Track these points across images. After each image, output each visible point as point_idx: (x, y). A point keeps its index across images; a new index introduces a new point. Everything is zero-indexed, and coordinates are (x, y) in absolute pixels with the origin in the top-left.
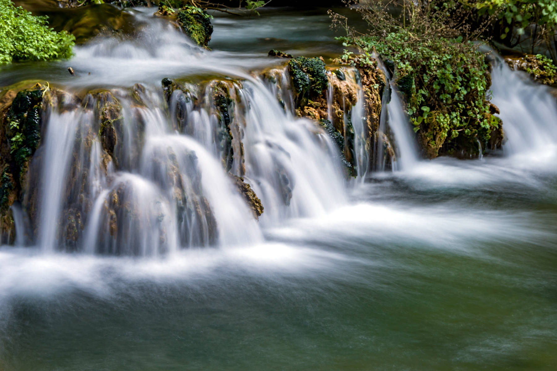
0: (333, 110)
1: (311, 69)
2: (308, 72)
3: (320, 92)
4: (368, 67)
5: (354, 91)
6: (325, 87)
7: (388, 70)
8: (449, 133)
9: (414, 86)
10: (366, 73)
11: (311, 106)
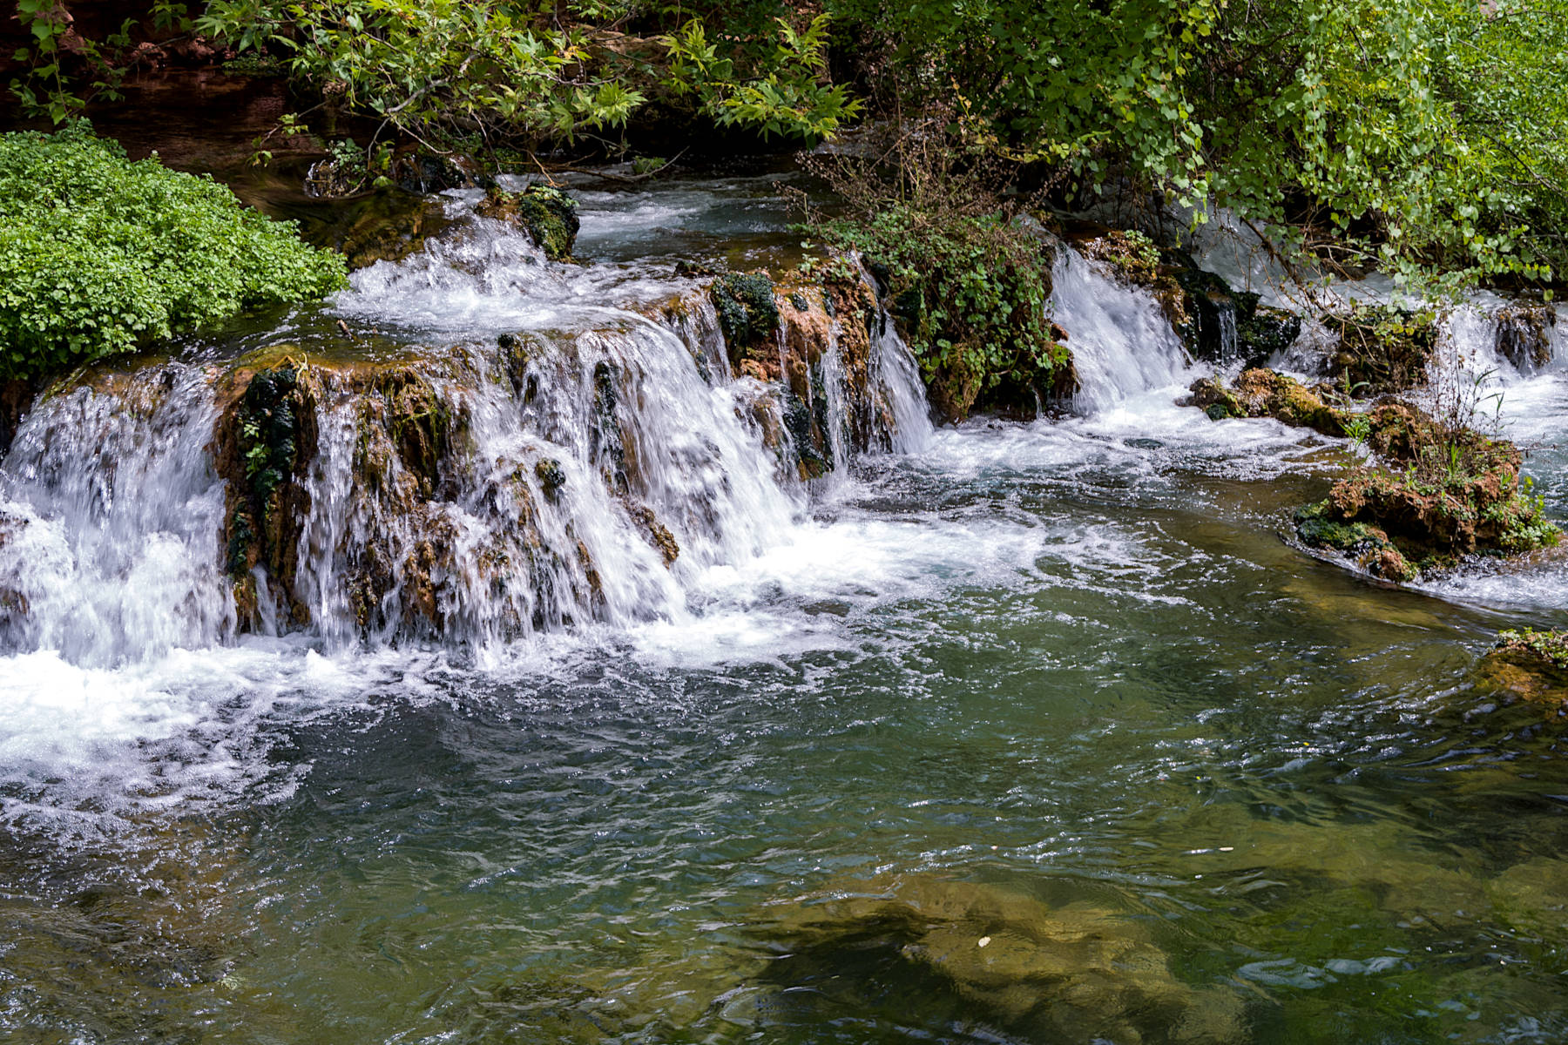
0: (790, 362)
1: (750, 295)
2: (745, 299)
3: (766, 333)
4: (846, 282)
5: (823, 328)
6: (774, 325)
7: (878, 281)
8: (986, 380)
9: (923, 306)
10: (843, 293)
11: (752, 357)
